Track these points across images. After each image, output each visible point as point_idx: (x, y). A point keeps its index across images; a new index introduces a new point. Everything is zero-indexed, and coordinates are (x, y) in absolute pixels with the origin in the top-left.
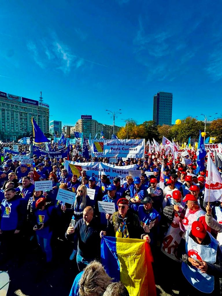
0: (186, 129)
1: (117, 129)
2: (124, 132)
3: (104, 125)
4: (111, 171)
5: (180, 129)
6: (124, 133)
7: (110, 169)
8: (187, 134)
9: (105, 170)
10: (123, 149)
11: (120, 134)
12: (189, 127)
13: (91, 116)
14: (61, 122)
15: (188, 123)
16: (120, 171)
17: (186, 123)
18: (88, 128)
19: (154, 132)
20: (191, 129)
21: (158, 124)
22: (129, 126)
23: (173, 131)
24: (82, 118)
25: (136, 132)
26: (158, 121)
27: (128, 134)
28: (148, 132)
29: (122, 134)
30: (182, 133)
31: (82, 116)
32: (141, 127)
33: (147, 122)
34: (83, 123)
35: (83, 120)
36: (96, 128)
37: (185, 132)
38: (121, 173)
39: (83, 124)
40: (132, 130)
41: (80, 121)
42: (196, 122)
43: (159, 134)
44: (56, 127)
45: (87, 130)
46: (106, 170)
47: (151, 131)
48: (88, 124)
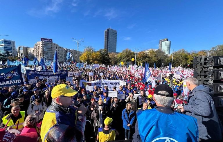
2: (85, 56)
3: (65, 49)
5: (122, 57)
6: (85, 57)
8: (126, 59)
12: (127, 55)
13: (52, 40)
14: (14, 42)
15: (127, 53)
19: (107, 57)
22: (89, 52)
23: (118, 58)
24: (41, 41)
25: (94, 57)
27: (89, 58)
29: (83, 58)
31: (41, 39)
32: (98, 53)
33: (102, 50)
34: (44, 46)
35: (43, 43)
40: (91, 55)
41: (39, 43)
42: (131, 52)
43: (109, 58)
44: (8, 46)
45: (48, 52)
47: (104, 57)
48: (49, 46)
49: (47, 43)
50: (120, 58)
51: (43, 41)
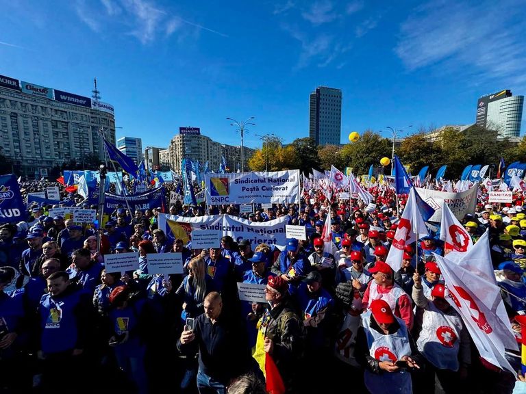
0: (363, 152)
1: (248, 152)
2: (261, 158)
3: (224, 146)
5: (355, 153)
6: (260, 160)
7: (242, 226)
8: (366, 160)
9: (235, 229)
10: (264, 188)
11: (253, 162)
12: (368, 149)
13: (198, 129)
14: (139, 140)
15: (367, 142)
16: (262, 230)
17: (363, 143)
18: (194, 152)
19: (312, 158)
20: (371, 152)
21: (317, 145)
22: (269, 148)
23: (343, 156)
24: (181, 133)
25: (281, 158)
26: (317, 138)
27: (268, 161)
28: (302, 157)
29: (256, 163)
30: (358, 159)
31: (181, 129)
32: (289, 149)
33: (300, 140)
34: (185, 142)
35: (183, 137)
36: (210, 150)
37: (362, 157)
39: (184, 144)
40: (274, 155)
41: (177, 138)
42: (380, 140)
43: (320, 160)
44: (131, 149)
45: (191, 155)
46: (237, 228)
47: (306, 157)
48: (194, 143)
49: (190, 135)
50: (349, 157)
51: (183, 134)
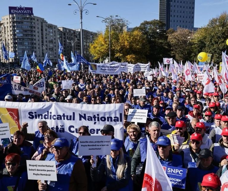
0: (219, 37)
1: (89, 36)
2: (103, 43)
3: (61, 30)
4: (77, 117)
6: (102, 45)
7: (74, 113)
9: (66, 118)
11: (95, 48)
12: (223, 34)
13: (31, 9)
16: (94, 117)
17: (219, 26)
18: (26, 35)
19: (161, 43)
21: (168, 28)
22: (113, 32)
23: (196, 42)
24: (10, 13)
25: (126, 43)
26: (168, 20)
27: (111, 47)
28: (150, 42)
29: (98, 48)
30: (212, 44)
31: (11, 8)
32: (136, 33)
34: (15, 24)
35: (13, 18)
36: (44, 34)
37: (216, 43)
38: (95, 120)
39: (14, 27)
40: (118, 39)
41: (6, 19)
45: (23, 39)
47: (155, 42)
48: (26, 25)
49: (22, 16)
50: (202, 43)
51: (12, 14)
